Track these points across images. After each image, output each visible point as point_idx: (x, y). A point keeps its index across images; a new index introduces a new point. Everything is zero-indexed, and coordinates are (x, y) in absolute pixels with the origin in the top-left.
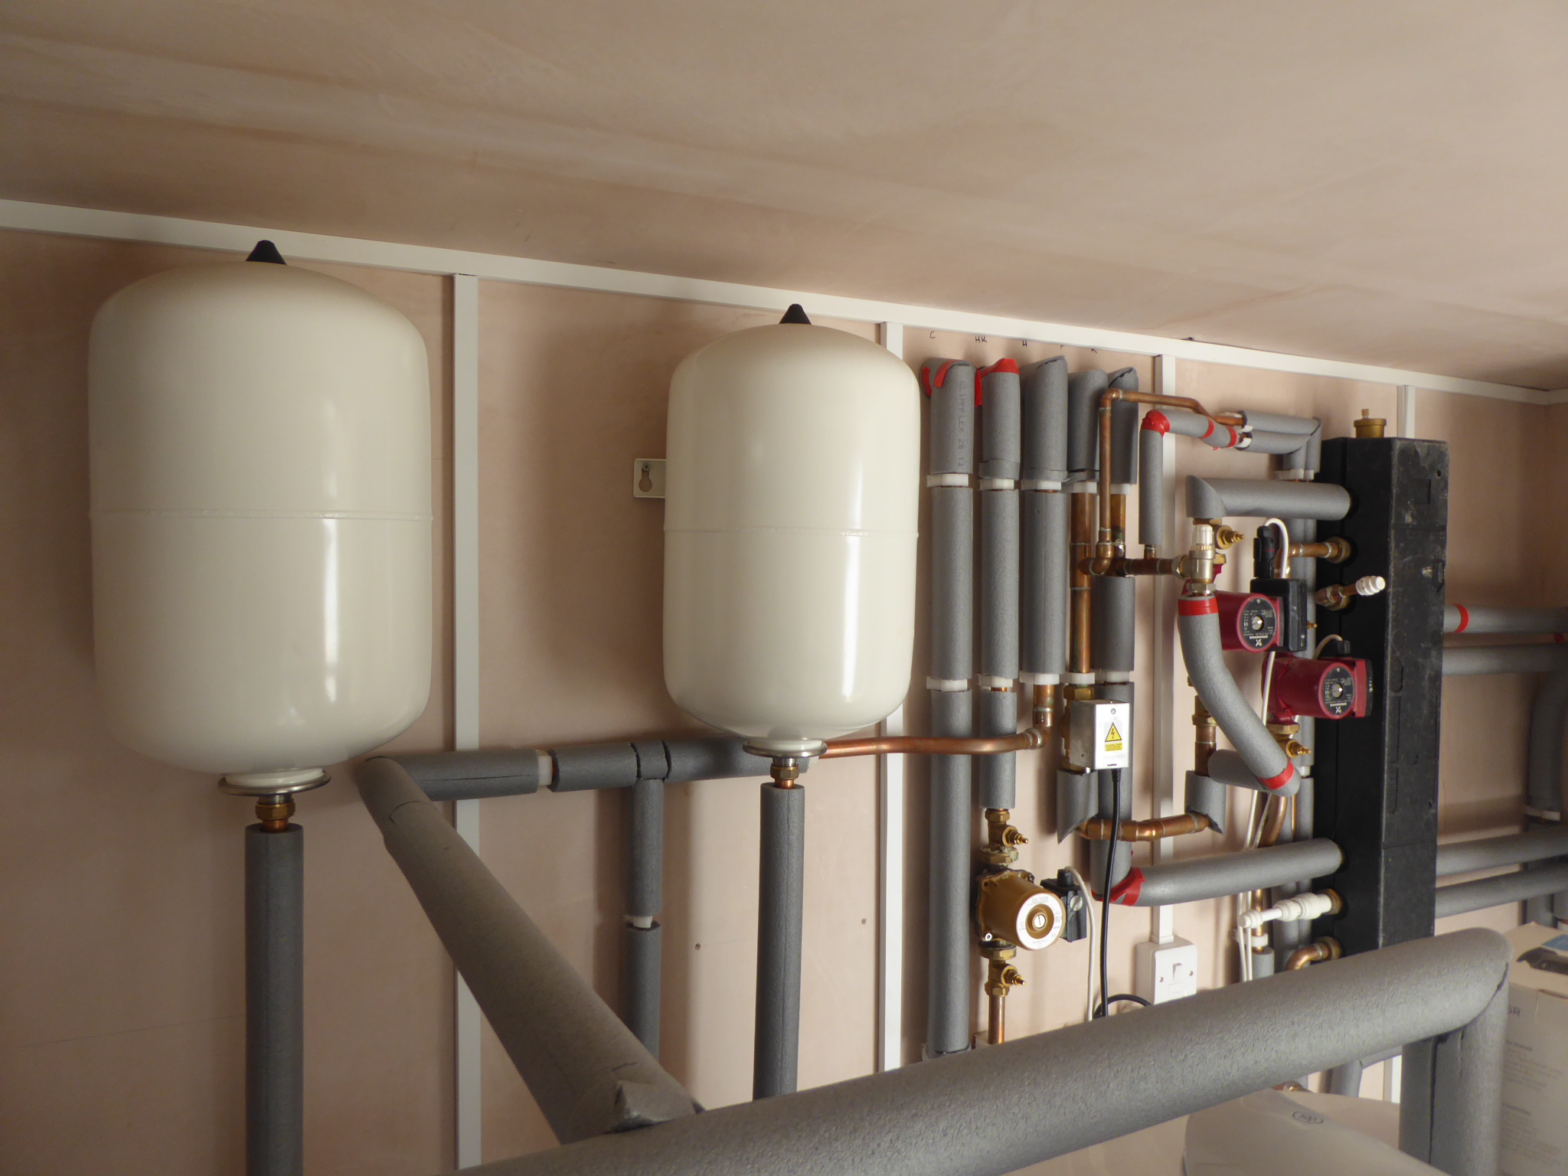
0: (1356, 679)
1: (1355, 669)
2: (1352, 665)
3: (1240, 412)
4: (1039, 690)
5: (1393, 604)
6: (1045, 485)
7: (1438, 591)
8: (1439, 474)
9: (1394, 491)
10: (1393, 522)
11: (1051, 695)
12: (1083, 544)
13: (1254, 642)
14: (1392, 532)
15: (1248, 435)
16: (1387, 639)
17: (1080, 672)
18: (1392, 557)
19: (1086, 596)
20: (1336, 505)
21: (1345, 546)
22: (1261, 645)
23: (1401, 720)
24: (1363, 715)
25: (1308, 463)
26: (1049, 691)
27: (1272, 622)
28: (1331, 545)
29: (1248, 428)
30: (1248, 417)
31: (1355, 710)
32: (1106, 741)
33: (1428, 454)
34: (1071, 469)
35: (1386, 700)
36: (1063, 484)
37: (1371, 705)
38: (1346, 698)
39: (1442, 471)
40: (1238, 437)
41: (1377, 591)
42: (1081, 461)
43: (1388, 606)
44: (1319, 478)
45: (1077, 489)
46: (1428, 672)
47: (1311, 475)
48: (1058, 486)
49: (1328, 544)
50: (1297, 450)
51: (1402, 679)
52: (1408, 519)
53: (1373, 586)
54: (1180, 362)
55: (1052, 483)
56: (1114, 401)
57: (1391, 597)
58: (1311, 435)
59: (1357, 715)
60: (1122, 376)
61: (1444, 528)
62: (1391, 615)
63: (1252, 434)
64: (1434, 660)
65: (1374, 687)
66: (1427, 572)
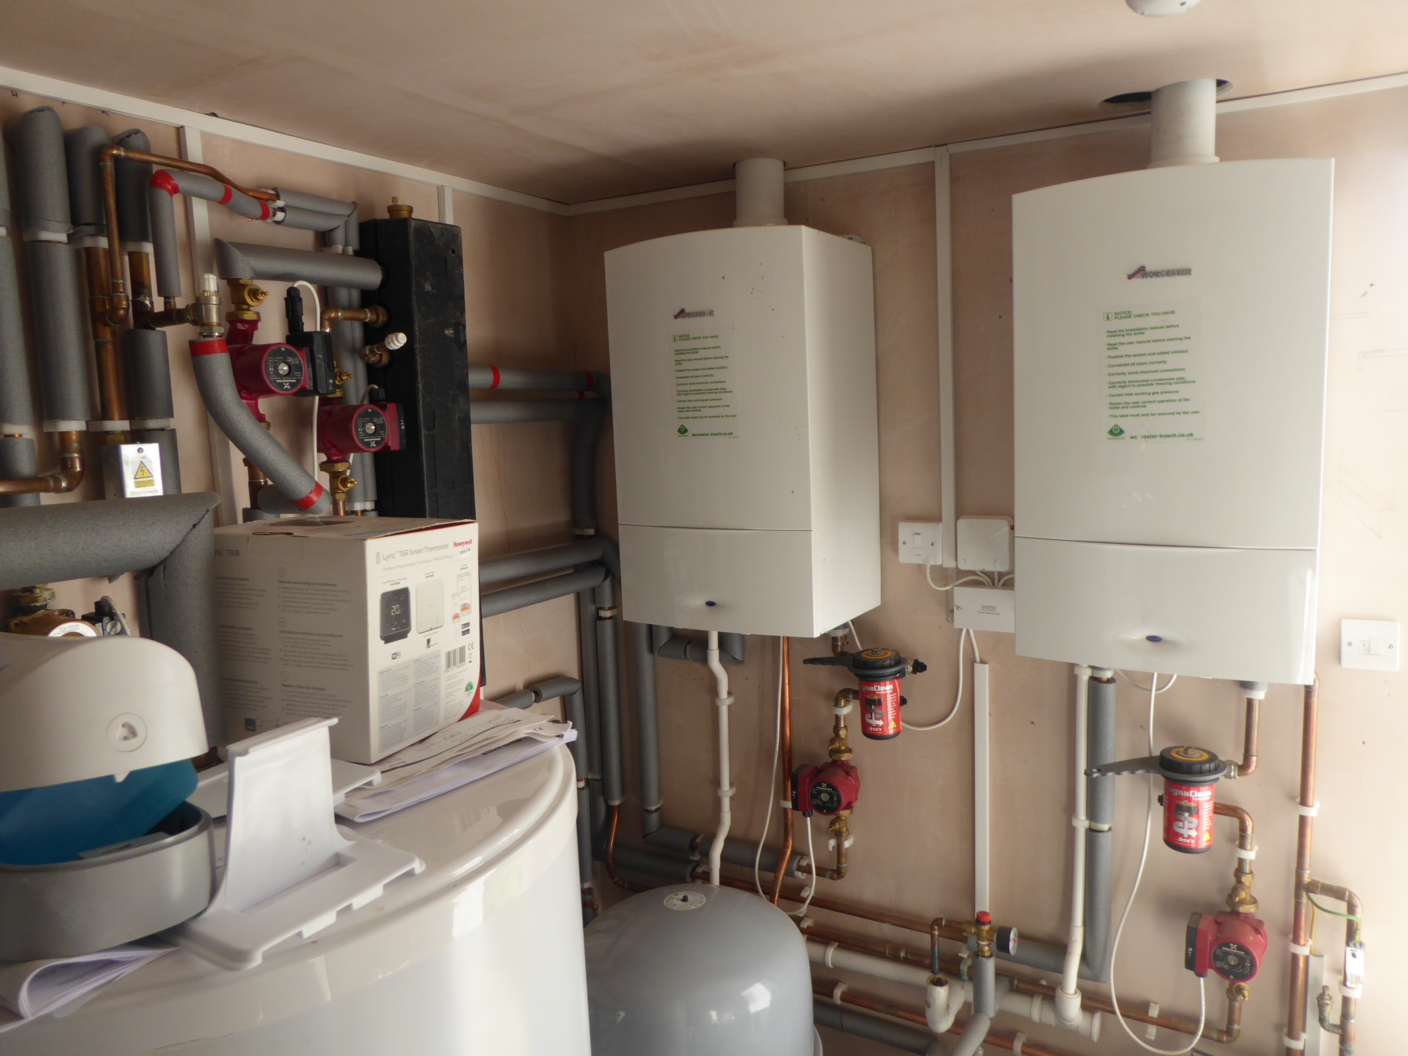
0: (388, 418)
1: (387, 410)
2: (383, 408)
3: (274, 189)
4: (64, 436)
5: (420, 358)
6: (45, 236)
7: (461, 349)
8: (453, 252)
9: (413, 263)
10: (414, 289)
11: (77, 441)
12: (100, 296)
13: (282, 385)
14: (414, 298)
15: (282, 209)
16: (418, 387)
17: (111, 419)
18: (416, 319)
19: (110, 347)
20: (371, 276)
21: (381, 311)
22: (289, 388)
23: (436, 453)
24: (398, 448)
25: (346, 240)
26: (74, 437)
27: (299, 368)
28: (370, 311)
29: (280, 203)
30: (280, 193)
31: (390, 444)
32: (135, 478)
33: (442, 234)
34: (75, 219)
35: (421, 437)
36: (69, 236)
37: (405, 441)
38: (379, 434)
39: (455, 249)
40: (271, 211)
41: (402, 345)
42: (87, 213)
43: (416, 359)
44: (357, 253)
45: (88, 242)
46: (457, 414)
47: (350, 250)
48: (63, 237)
49: (367, 310)
50: (335, 228)
51: (434, 420)
52: (428, 287)
53: (399, 341)
54: (207, 138)
55: (55, 234)
56: (116, 159)
57: (417, 352)
58: (349, 216)
59: (392, 448)
60: (129, 136)
61: (462, 298)
62: (419, 368)
63: (285, 207)
64: (462, 404)
65: (405, 425)
66: (449, 332)
